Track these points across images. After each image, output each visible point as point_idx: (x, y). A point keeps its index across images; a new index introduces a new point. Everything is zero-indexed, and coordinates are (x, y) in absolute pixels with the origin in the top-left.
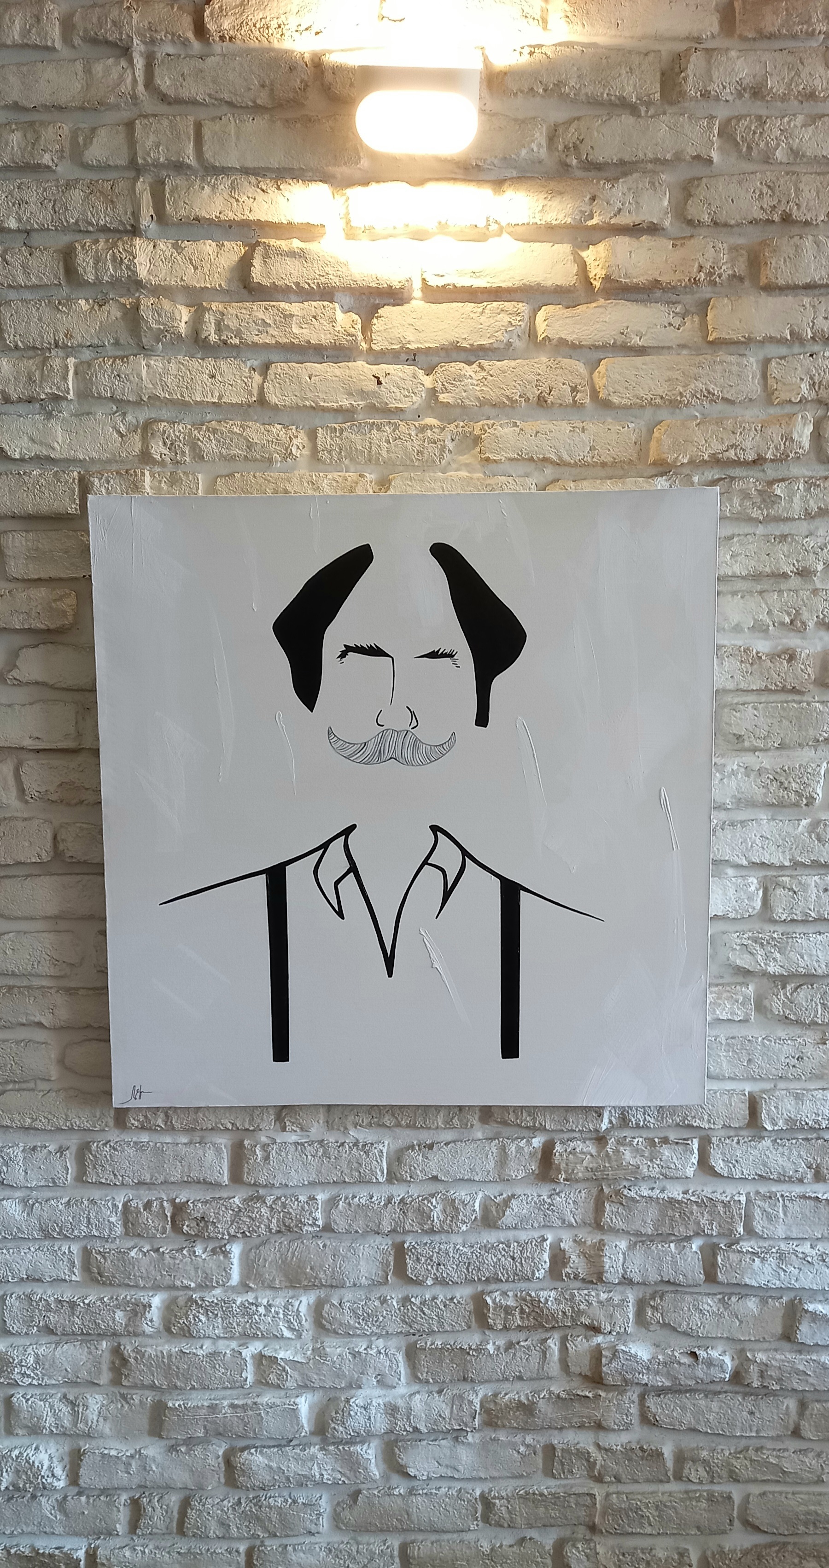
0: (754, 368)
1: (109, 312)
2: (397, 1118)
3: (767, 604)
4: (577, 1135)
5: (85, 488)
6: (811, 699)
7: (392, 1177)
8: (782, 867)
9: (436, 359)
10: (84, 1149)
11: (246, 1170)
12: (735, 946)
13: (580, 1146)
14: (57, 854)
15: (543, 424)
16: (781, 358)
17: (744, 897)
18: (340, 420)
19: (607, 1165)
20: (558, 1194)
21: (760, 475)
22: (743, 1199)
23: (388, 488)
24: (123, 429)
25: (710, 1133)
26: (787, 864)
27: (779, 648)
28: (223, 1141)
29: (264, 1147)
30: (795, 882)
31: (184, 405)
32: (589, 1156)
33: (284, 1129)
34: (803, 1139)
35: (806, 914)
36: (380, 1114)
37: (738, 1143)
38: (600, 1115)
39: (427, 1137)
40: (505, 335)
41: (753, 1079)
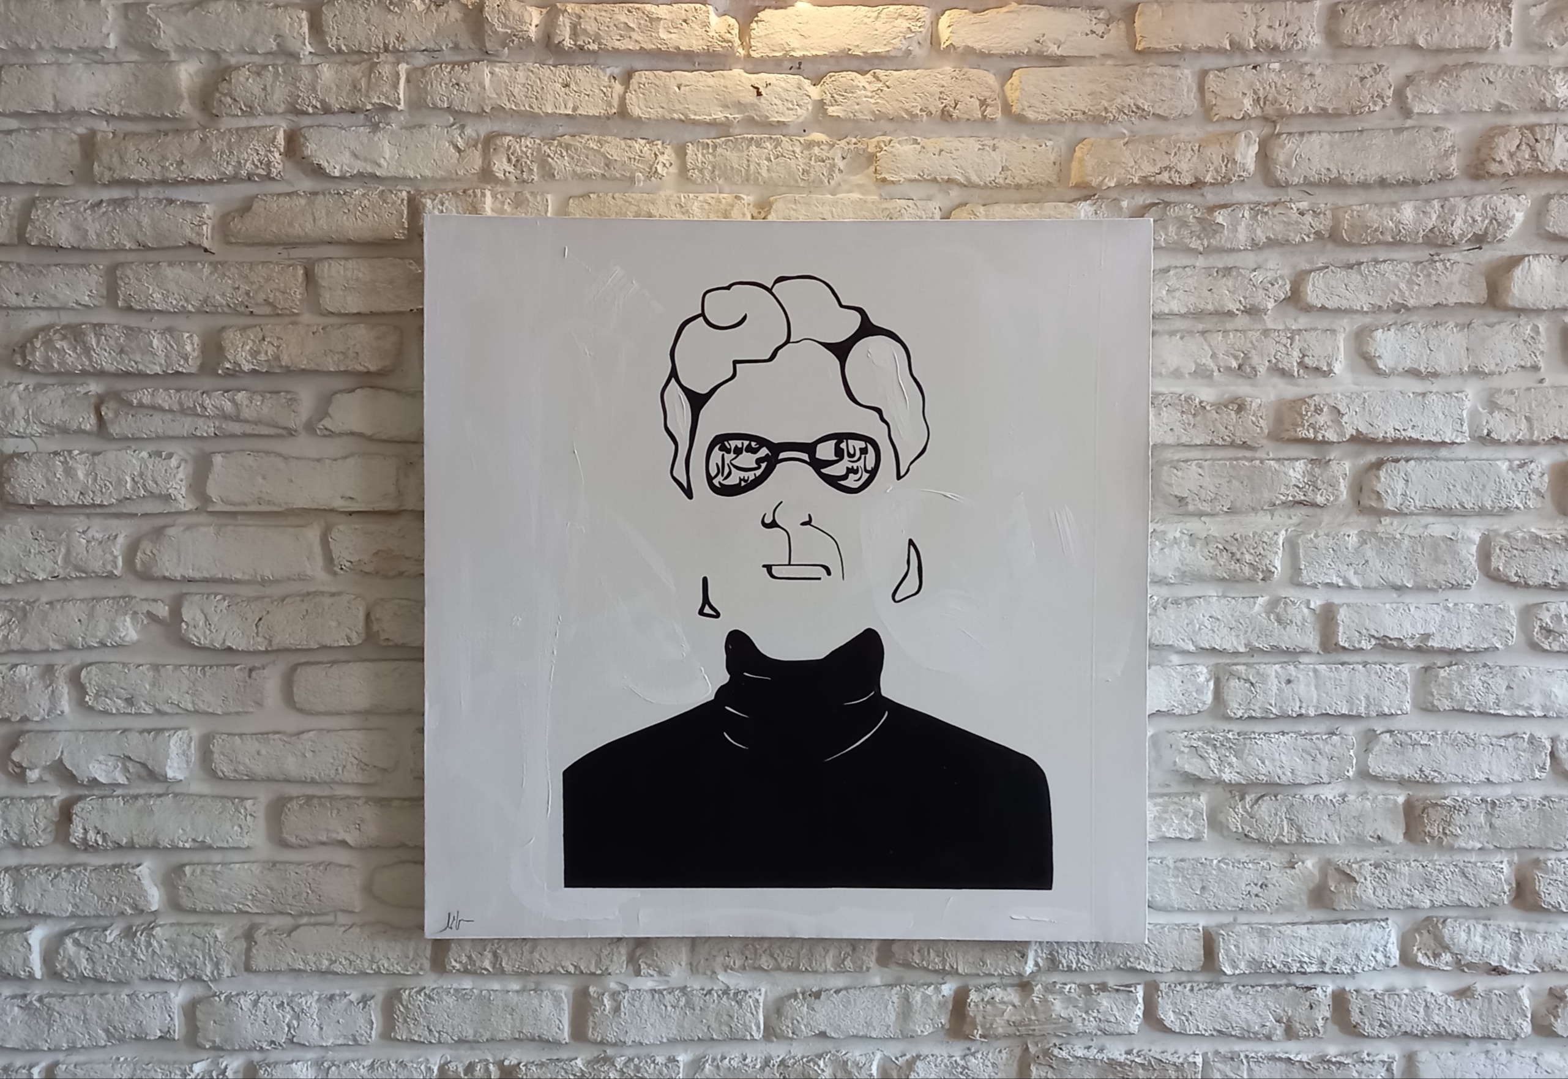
0: (1190, 80)
1: (447, 13)
2: (776, 959)
3: (1210, 346)
4: (996, 980)
5: (415, 210)
6: (1264, 456)
7: (771, 1033)
8: (1236, 653)
9: (824, 68)
10: (393, 998)
11: (591, 1024)
12: (1182, 749)
13: (999, 994)
14: (370, 635)
15: (949, 142)
16: (1220, 70)
17: (1192, 689)
18: (713, 135)
19: (1033, 1018)
20: (973, 1055)
21: (1199, 200)
22: (1199, 1060)
23: (769, 212)
24: (461, 143)
25: (1158, 978)
26: (1242, 649)
27: (1226, 396)
28: (563, 988)
29: (614, 995)
30: (1254, 671)
31: (532, 118)
32: (1010, 1007)
33: (638, 973)
34: (1270, 986)
35: (1267, 711)
36: (756, 954)
37: (1192, 990)
38: (1024, 956)
39: (812, 983)
40: (904, 41)
41: (1208, 911)
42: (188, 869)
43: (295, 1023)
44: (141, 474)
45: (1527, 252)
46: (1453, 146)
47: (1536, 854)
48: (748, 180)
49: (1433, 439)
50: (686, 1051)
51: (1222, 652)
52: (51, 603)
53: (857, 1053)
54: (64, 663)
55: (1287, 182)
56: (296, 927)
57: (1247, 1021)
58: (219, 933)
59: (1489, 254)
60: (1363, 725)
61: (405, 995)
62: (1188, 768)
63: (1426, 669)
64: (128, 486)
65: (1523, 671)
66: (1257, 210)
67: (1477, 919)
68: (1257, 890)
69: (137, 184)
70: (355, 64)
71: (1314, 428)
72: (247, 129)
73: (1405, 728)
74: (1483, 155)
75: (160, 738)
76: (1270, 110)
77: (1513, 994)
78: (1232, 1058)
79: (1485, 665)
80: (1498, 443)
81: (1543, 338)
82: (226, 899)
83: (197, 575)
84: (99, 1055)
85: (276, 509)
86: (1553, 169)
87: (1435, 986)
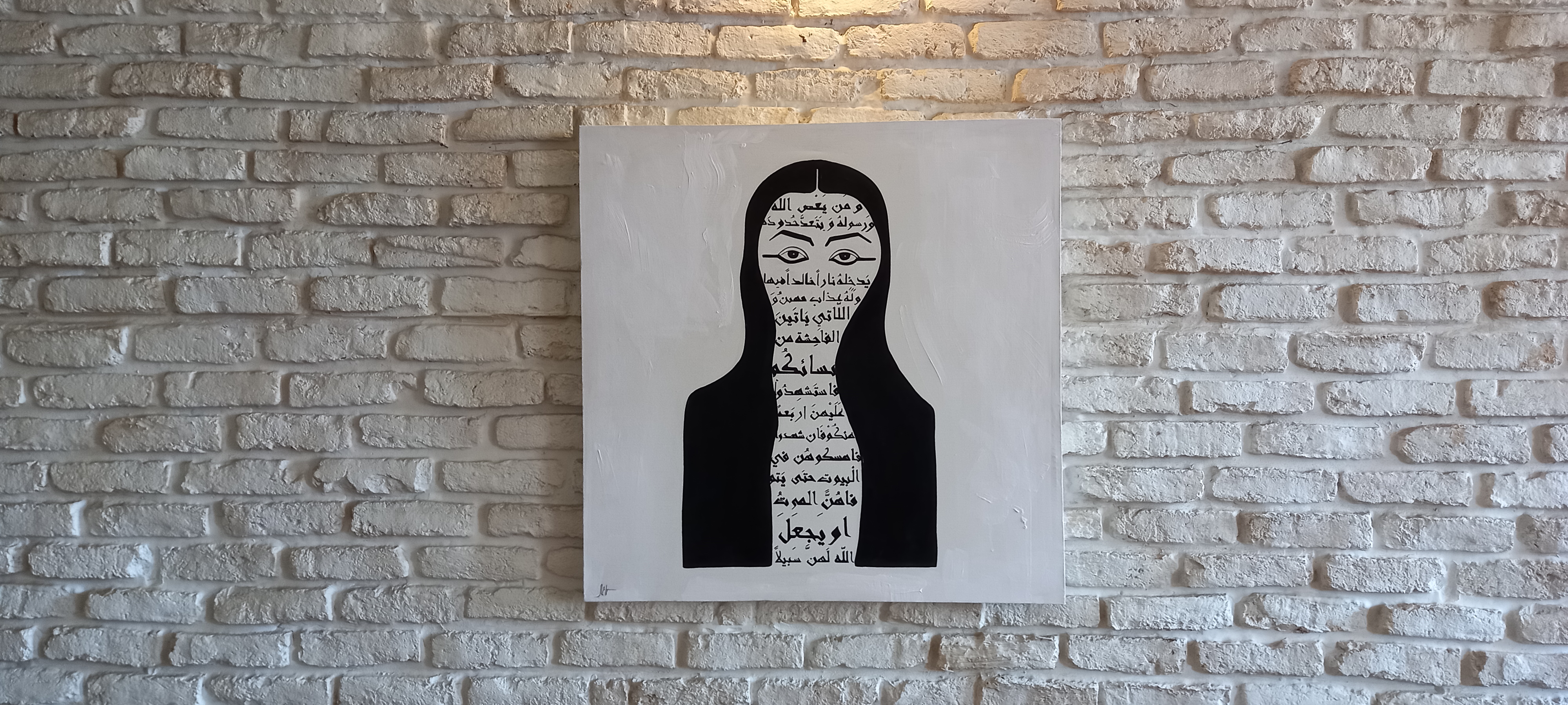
42: (427, 550)
43: (496, 652)
44: (399, 291)
45: (1323, 144)
46: (1272, 73)
47: (1328, 552)
48: (796, 98)
49: (1258, 270)
50: (752, 675)
51: (1113, 413)
52: (341, 375)
53: (866, 679)
54: (349, 414)
55: (1159, 98)
56: (497, 589)
57: (1129, 662)
58: (447, 592)
59: (1297, 146)
60: (1209, 463)
61: (568, 635)
62: (1089, 491)
63: (1253, 426)
64: (391, 299)
65: (1319, 428)
66: (1139, 116)
67: (1286, 595)
68: (1136, 573)
69: (398, 101)
70: (540, 22)
71: (1177, 263)
72: (469, 66)
73: (1238, 466)
74: (1292, 80)
75: (410, 464)
76: (1147, 49)
77: (1312, 645)
78: (1119, 685)
79: (1293, 424)
80: (1303, 273)
81: (1333, 203)
82: (452, 570)
83: (435, 358)
84: (369, 671)
85: (486, 314)
86: (1341, 88)
87: (1258, 640)
